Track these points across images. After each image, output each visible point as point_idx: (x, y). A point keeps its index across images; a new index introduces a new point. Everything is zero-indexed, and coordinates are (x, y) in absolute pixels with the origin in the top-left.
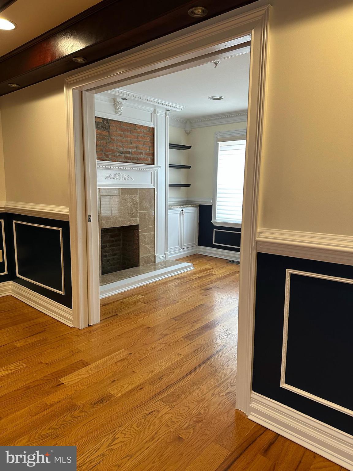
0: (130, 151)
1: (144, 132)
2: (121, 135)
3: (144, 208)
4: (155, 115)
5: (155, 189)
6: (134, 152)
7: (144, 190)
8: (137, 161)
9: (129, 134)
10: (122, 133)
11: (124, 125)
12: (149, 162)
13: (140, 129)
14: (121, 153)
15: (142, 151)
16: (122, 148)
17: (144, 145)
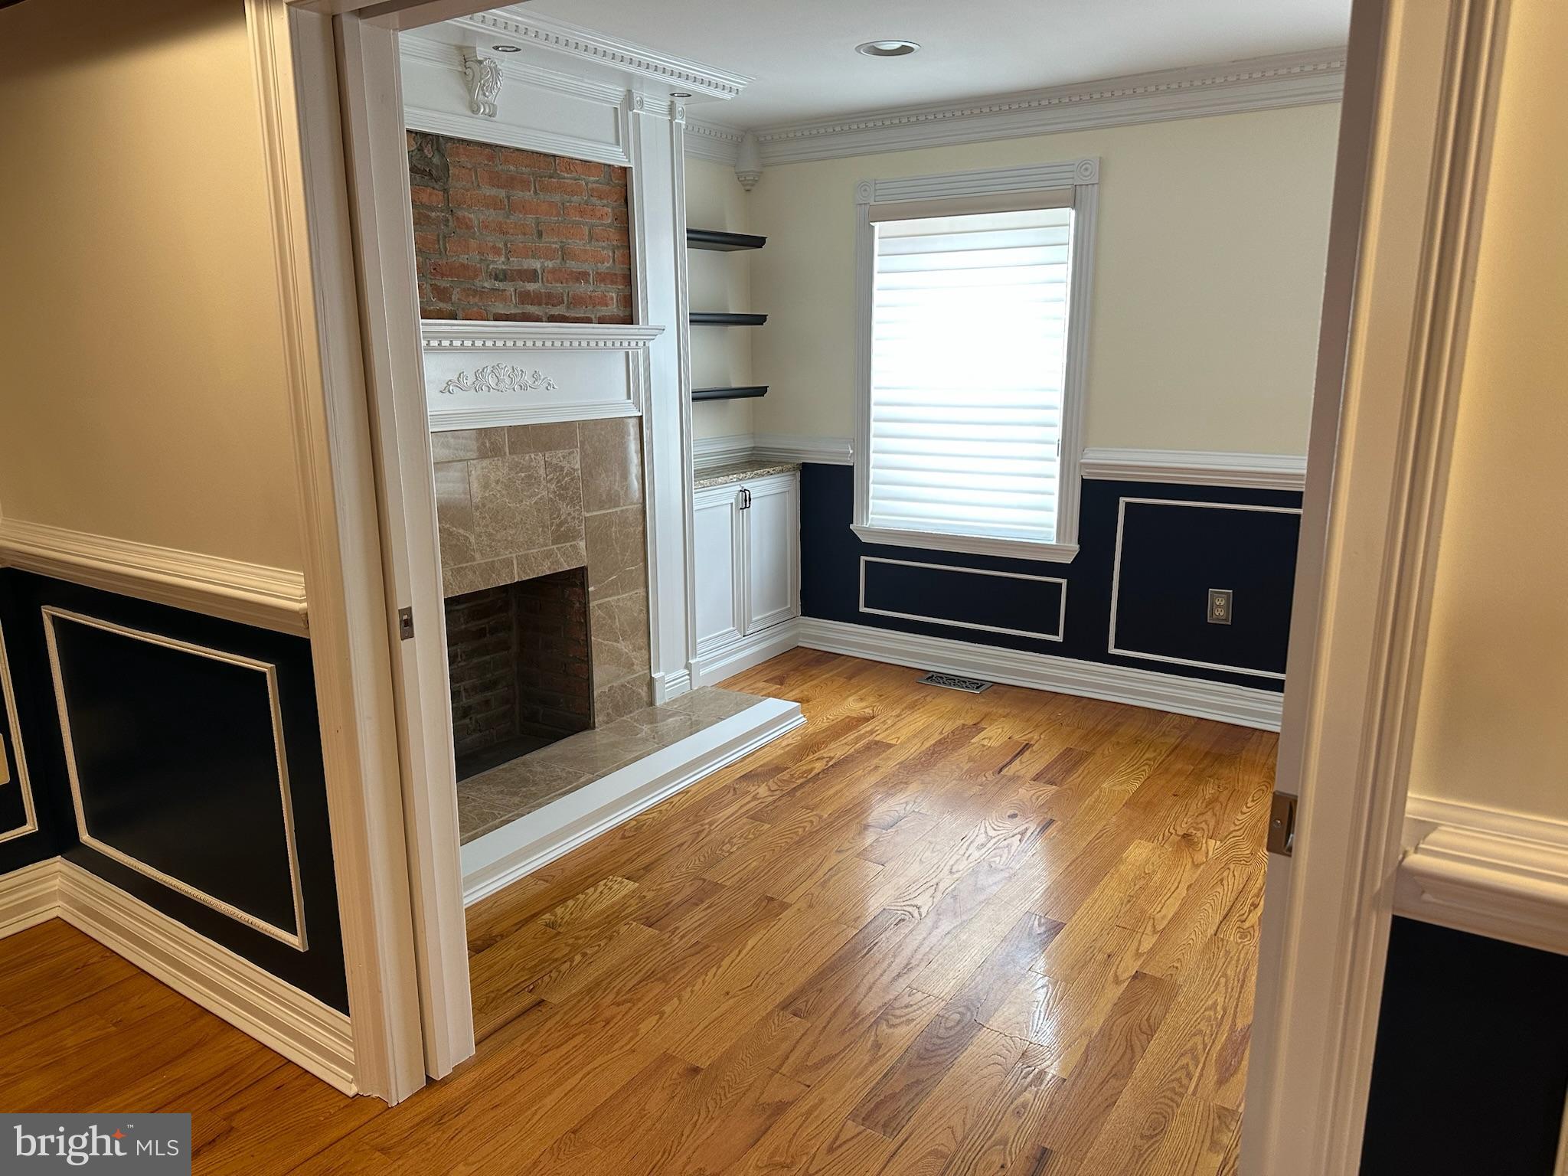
0: (535, 271)
1: (590, 185)
2: (495, 204)
3: (604, 496)
4: (630, 113)
5: (642, 416)
6: (553, 271)
7: (599, 427)
8: (568, 308)
9: (529, 195)
10: (502, 193)
11: (507, 161)
12: (613, 308)
13: (574, 174)
14: (501, 281)
15: (586, 267)
16: (503, 259)
17: (591, 238)
